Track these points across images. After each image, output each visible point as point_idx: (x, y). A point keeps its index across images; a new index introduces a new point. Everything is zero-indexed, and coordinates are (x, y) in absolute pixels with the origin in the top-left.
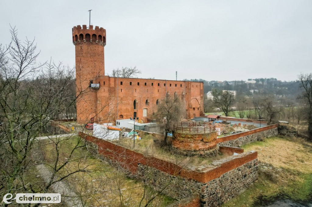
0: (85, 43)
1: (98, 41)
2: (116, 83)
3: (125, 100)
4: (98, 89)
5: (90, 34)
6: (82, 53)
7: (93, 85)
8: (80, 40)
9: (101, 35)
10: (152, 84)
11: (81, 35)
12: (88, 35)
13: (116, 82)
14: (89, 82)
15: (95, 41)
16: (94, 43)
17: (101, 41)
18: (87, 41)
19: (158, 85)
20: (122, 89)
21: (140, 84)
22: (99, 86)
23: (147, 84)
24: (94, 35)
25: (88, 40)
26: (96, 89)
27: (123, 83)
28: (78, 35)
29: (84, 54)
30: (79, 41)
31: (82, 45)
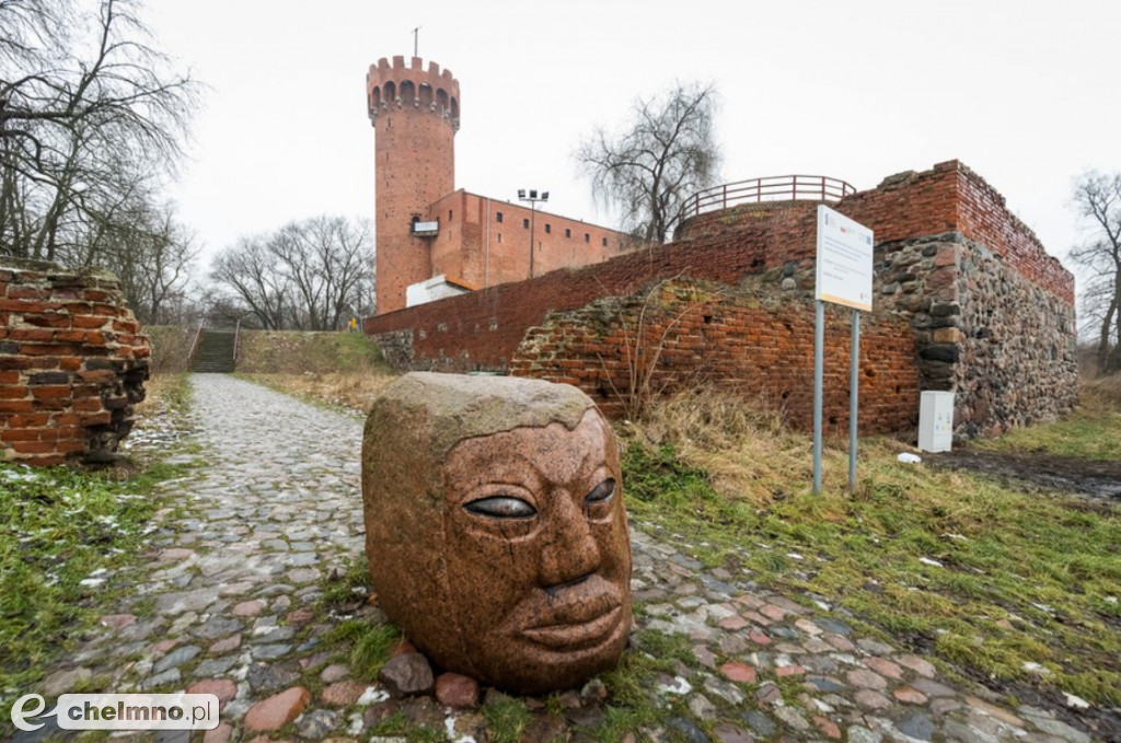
0: (400, 107)
1: (434, 103)
2: (484, 214)
3: (510, 269)
4: (436, 237)
5: (412, 80)
6: (392, 136)
7: (420, 227)
8: (387, 100)
9: (445, 89)
10: (587, 236)
11: (390, 86)
12: (408, 86)
13: (484, 209)
14: (409, 219)
15: (428, 105)
16: (426, 110)
17: (446, 108)
18: (405, 102)
19: (601, 242)
20: (500, 235)
21: (552, 228)
22: (436, 228)
23: (572, 234)
24: (427, 89)
25: (409, 102)
26: (429, 239)
27: (503, 217)
28: (381, 87)
29: (396, 141)
30: (383, 104)
31: (392, 116)
